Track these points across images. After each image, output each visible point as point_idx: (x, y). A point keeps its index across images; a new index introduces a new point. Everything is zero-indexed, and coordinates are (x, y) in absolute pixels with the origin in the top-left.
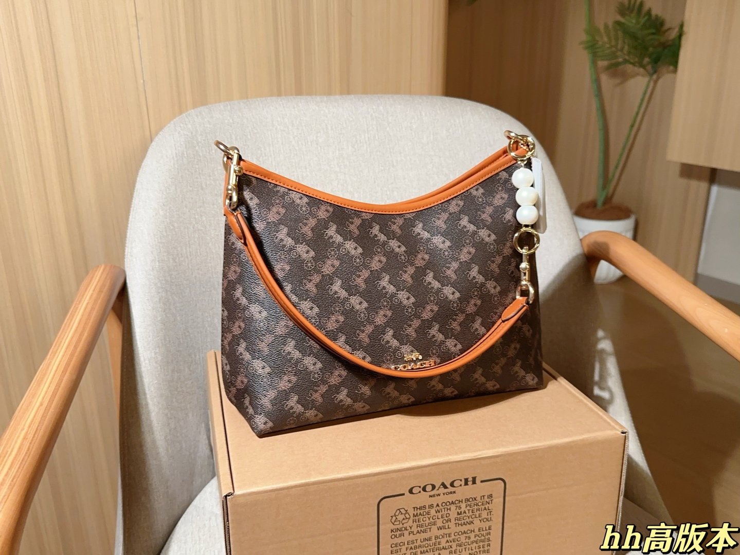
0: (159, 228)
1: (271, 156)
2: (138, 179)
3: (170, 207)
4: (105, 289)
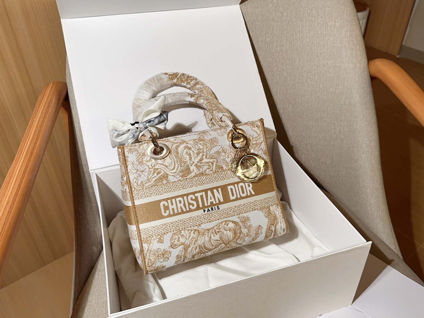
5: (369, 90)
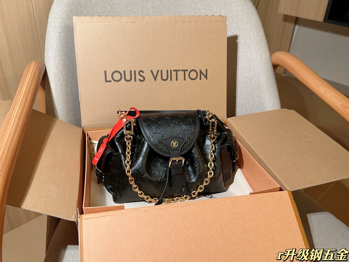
0: (62, 42)
1: (118, 5)
2: (49, 16)
3: (67, 32)
4: (37, 74)
5: (272, 73)
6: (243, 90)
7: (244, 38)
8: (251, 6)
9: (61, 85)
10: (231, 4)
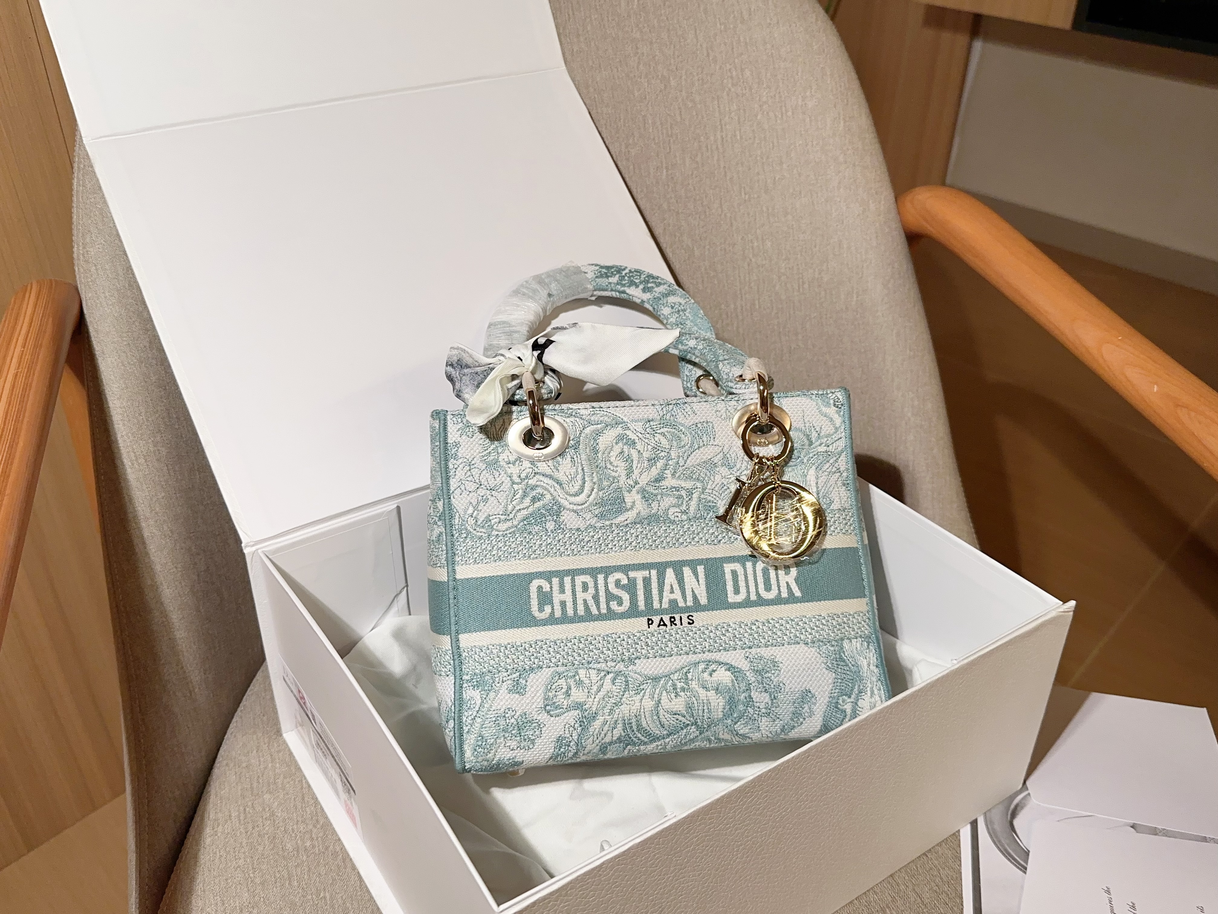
6: (806, 330)
7: (801, 142)
8: (819, 22)
9: (142, 363)
10: (746, 17)
